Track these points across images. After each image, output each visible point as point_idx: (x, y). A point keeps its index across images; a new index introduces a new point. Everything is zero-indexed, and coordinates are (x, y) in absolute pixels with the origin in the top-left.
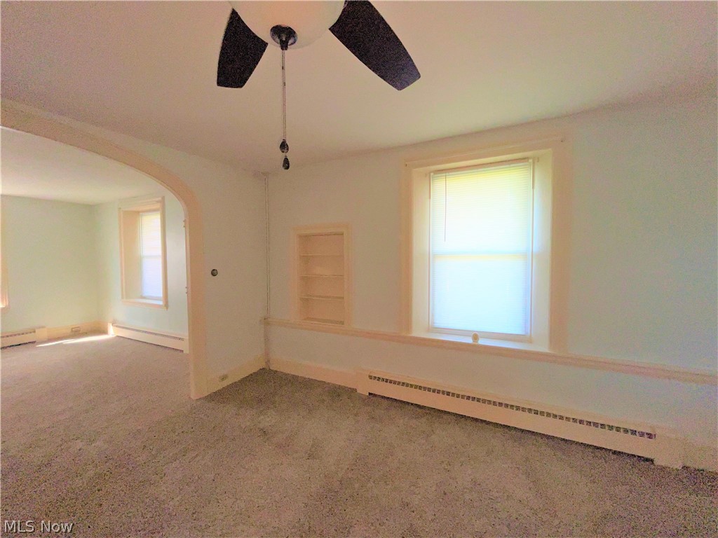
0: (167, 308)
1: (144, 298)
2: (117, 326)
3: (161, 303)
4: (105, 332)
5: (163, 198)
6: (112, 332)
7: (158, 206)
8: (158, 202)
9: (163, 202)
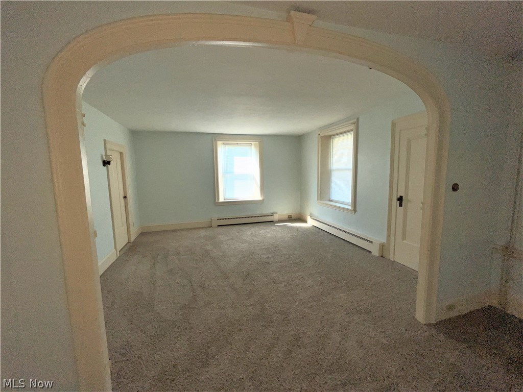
0: (355, 213)
1: (332, 201)
2: (314, 219)
4: (305, 221)
5: (358, 119)
6: (310, 223)
7: (352, 127)
8: (352, 123)
9: (357, 124)
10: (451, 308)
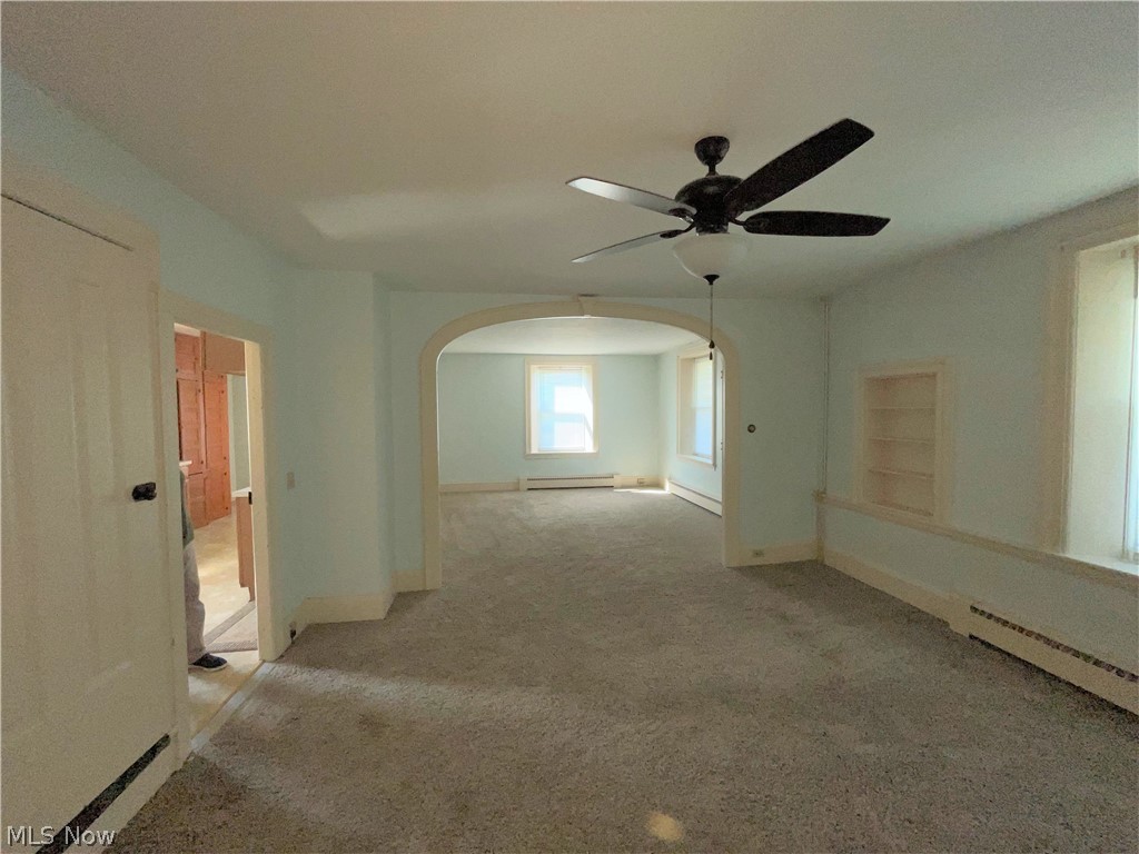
1: (696, 455)
2: (672, 483)
3: (711, 462)
4: (662, 487)
6: (668, 489)
10: (758, 554)
